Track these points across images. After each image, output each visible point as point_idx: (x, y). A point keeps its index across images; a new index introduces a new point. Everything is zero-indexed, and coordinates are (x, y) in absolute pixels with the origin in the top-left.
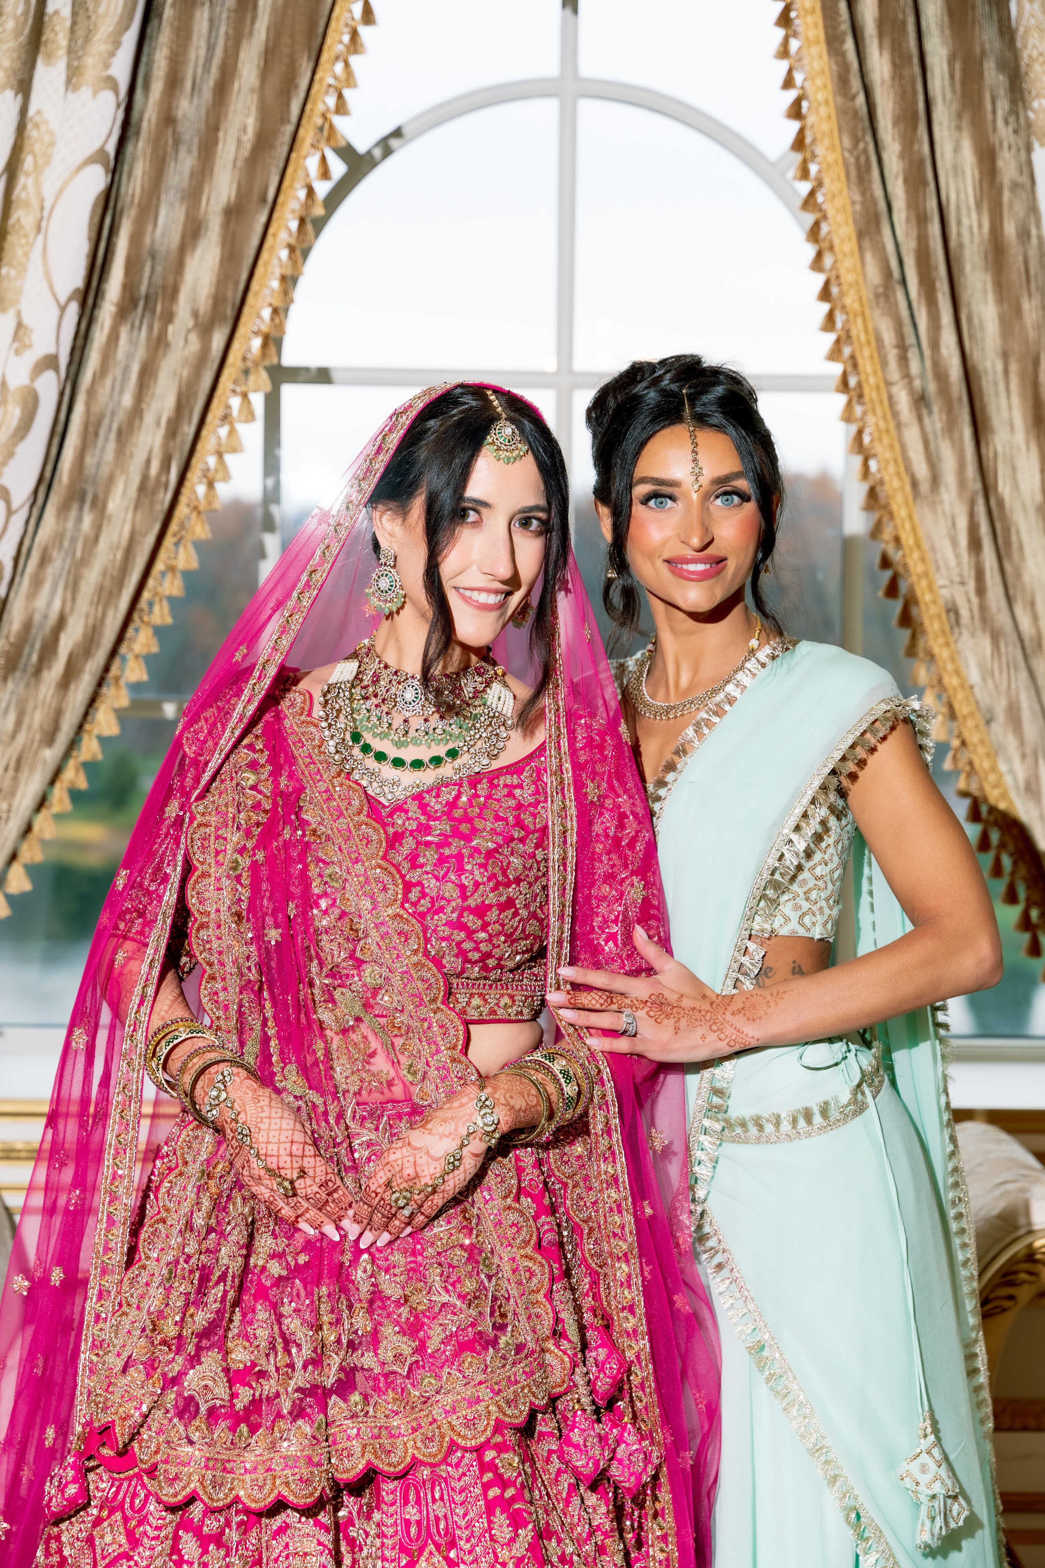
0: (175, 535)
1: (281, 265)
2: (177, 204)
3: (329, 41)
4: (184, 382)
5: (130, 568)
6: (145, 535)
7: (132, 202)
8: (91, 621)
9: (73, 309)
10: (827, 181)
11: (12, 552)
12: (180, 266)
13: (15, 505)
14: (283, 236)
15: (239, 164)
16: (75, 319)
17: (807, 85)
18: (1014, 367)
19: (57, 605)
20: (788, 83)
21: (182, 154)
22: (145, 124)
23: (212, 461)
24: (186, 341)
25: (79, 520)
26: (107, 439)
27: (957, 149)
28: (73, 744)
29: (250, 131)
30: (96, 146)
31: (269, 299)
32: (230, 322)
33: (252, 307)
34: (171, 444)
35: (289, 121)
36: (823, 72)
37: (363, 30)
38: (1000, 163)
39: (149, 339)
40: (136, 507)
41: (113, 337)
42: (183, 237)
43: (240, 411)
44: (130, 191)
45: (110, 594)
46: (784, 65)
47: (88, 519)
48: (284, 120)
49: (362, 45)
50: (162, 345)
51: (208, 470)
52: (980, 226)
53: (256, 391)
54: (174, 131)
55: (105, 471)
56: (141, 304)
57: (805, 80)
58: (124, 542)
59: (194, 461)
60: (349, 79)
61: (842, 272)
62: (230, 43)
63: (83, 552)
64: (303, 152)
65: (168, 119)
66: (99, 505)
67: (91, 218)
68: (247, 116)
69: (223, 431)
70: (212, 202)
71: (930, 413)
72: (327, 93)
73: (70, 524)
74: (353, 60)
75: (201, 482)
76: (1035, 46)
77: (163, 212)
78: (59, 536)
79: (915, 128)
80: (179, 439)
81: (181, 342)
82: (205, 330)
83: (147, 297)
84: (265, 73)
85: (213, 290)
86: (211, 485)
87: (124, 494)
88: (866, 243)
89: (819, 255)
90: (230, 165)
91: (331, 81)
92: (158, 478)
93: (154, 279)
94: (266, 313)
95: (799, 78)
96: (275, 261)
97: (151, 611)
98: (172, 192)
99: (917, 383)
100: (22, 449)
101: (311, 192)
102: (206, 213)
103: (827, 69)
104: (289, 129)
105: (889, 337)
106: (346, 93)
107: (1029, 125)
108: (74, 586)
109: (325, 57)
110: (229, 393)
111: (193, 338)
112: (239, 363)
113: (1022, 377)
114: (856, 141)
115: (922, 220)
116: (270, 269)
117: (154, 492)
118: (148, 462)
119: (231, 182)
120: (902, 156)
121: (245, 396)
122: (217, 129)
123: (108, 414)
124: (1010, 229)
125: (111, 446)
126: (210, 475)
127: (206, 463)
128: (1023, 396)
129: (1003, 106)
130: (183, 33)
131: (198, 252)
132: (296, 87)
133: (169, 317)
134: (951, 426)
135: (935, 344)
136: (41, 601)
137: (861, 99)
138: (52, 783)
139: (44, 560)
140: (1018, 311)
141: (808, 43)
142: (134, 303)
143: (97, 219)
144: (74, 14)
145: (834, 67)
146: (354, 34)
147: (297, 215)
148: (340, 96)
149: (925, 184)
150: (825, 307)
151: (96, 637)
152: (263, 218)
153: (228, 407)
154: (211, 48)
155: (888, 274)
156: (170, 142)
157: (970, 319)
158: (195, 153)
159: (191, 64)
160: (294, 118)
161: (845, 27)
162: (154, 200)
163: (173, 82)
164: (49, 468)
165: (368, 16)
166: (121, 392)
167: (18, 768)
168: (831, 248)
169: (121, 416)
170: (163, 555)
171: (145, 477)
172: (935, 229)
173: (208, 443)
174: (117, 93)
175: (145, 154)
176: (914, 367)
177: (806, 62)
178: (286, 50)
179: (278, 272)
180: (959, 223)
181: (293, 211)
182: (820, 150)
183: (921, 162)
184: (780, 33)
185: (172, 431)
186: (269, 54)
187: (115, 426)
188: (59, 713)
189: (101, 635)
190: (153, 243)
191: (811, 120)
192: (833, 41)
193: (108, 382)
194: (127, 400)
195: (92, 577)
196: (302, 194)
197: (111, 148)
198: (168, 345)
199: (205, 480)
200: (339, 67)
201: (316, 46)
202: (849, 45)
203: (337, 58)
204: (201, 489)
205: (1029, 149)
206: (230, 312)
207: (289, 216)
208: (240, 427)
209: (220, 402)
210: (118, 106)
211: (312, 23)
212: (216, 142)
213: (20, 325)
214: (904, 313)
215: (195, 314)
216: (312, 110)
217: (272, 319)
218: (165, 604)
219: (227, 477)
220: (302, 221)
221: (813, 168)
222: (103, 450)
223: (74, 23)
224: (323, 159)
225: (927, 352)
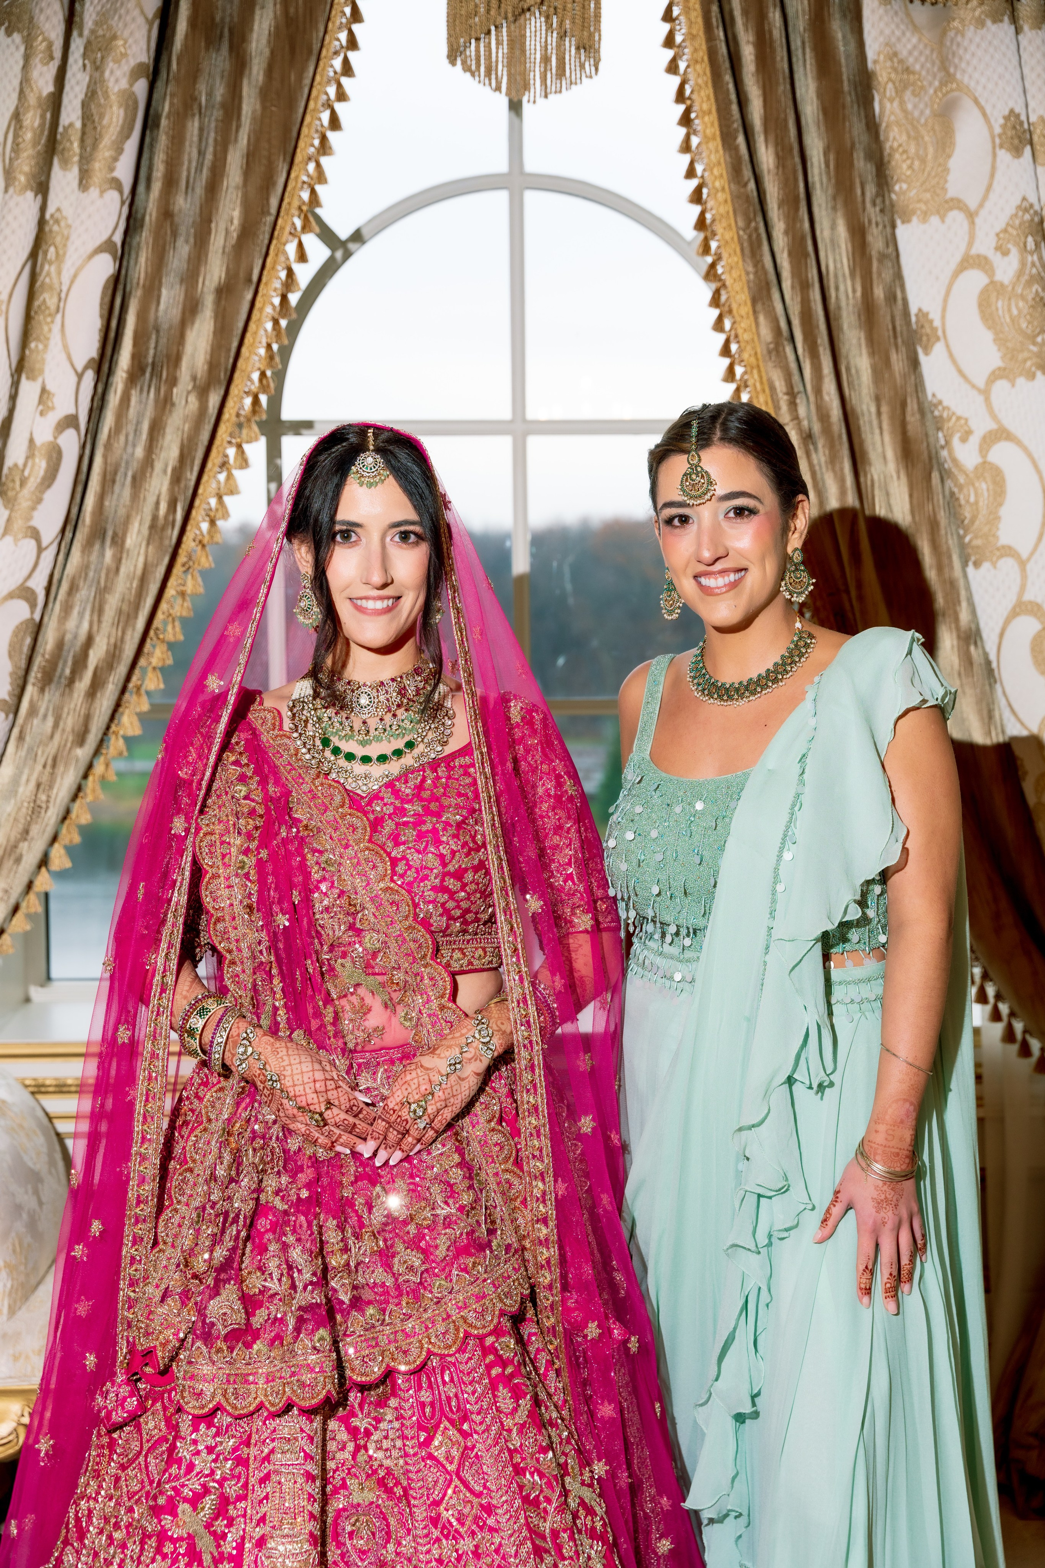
0: (183, 565)
1: (267, 337)
2: (178, 287)
3: (301, 144)
4: (185, 436)
5: (144, 593)
6: (157, 565)
7: (138, 284)
8: (112, 640)
9: (90, 376)
10: (725, 255)
11: (44, 583)
12: (181, 339)
13: (45, 543)
14: (269, 310)
15: (227, 250)
16: (92, 384)
17: (706, 174)
18: (885, 409)
19: (85, 626)
20: (690, 173)
21: (180, 241)
22: (147, 218)
23: (213, 502)
24: (187, 401)
25: (102, 554)
26: (123, 485)
27: (833, 227)
28: (101, 743)
29: (236, 222)
30: (104, 237)
31: (257, 365)
32: (224, 384)
33: (243, 371)
34: (176, 489)
35: (269, 214)
36: (719, 163)
37: (330, 135)
38: (870, 238)
39: (156, 401)
40: (148, 544)
41: (125, 399)
42: (184, 313)
43: (235, 458)
44: (137, 275)
45: (128, 615)
46: (686, 158)
47: (109, 553)
48: (265, 212)
49: (330, 148)
50: (168, 407)
51: (211, 509)
52: (854, 291)
53: (248, 442)
54: (172, 224)
55: (122, 512)
56: (149, 370)
57: (704, 170)
58: (139, 572)
59: (197, 502)
60: (321, 178)
61: (740, 332)
62: (219, 148)
63: (106, 581)
64: (284, 240)
65: (167, 214)
66: (118, 541)
67: (102, 299)
68: (234, 210)
69: (222, 477)
70: (207, 283)
71: (816, 449)
72: (302, 188)
73: (94, 557)
74: (324, 160)
75: (204, 520)
76: (894, 139)
77: (164, 292)
78: (85, 568)
79: (797, 209)
80: (182, 485)
81: (183, 402)
82: (203, 392)
83: (153, 364)
84: (247, 172)
85: (208, 357)
86: (213, 522)
87: (139, 531)
88: (759, 307)
89: (720, 319)
90: (221, 251)
91: (305, 178)
92: (166, 517)
93: (159, 348)
94: (256, 376)
95: (699, 168)
96: (262, 332)
97: (165, 630)
98: (172, 274)
99: (805, 423)
100: (49, 495)
101: (290, 273)
102: (202, 292)
103: (722, 161)
104: (270, 219)
105: (780, 386)
106: (319, 188)
107: (892, 205)
108: (99, 610)
109: (299, 158)
110: (225, 444)
111: (193, 399)
112: (234, 419)
113: (892, 418)
114: (748, 221)
115: (804, 286)
116: (258, 340)
117: (163, 529)
118: (157, 503)
119: (221, 266)
120: (786, 232)
121: (239, 446)
122: (210, 221)
123: (123, 465)
124: (879, 292)
125: (127, 492)
126: (212, 514)
127: (209, 504)
128: (892, 432)
129: (871, 190)
130: (177, 140)
131: (197, 325)
132: (274, 184)
133: (173, 381)
134: (833, 459)
135: (818, 391)
136: (71, 624)
137: (752, 185)
138: (85, 776)
139: (73, 589)
140: (887, 362)
141: (706, 139)
142: (143, 371)
143: (108, 299)
144: (84, 125)
145: (728, 159)
146: (324, 139)
147: (279, 292)
148: (313, 192)
149: (806, 255)
150: (726, 361)
151: (117, 652)
152: (249, 296)
153: (227, 456)
154: (201, 153)
155: (777, 331)
156: (169, 232)
157: (848, 369)
158: (192, 240)
159: (185, 167)
160: (273, 211)
161: (737, 124)
162: (157, 283)
163: (170, 182)
164: (75, 511)
165: (335, 123)
166: (134, 446)
167: (54, 766)
168: (730, 311)
169: (135, 466)
170: (172, 582)
171: (155, 518)
172: (815, 295)
173: (209, 487)
174: (121, 193)
175: (147, 244)
176: (802, 411)
177: (704, 155)
178: (265, 153)
179: (264, 342)
180: (837, 289)
181: (275, 290)
182: (719, 228)
183: (803, 238)
184: (683, 131)
185: (177, 478)
186: (250, 157)
187: (130, 474)
188: (87, 718)
189: (121, 651)
190: (156, 318)
191: (709, 205)
192: (727, 138)
193: (122, 438)
194: (139, 452)
195: (113, 602)
196: (283, 275)
197: (118, 238)
198: (173, 404)
199: (207, 519)
200: (311, 167)
201: (291, 149)
202: (741, 140)
203: (310, 159)
204: (205, 526)
205: (894, 226)
206: (223, 376)
207: (274, 294)
208: (236, 473)
209: (218, 452)
210: (123, 203)
211: (287, 129)
212: (209, 232)
213: (44, 390)
214: (793, 366)
215: (194, 378)
216: (289, 204)
217: (261, 380)
218: (177, 624)
219: (226, 515)
220: (284, 298)
221: (714, 245)
222: (119, 496)
223: (84, 133)
224: (300, 245)
225: (812, 398)
